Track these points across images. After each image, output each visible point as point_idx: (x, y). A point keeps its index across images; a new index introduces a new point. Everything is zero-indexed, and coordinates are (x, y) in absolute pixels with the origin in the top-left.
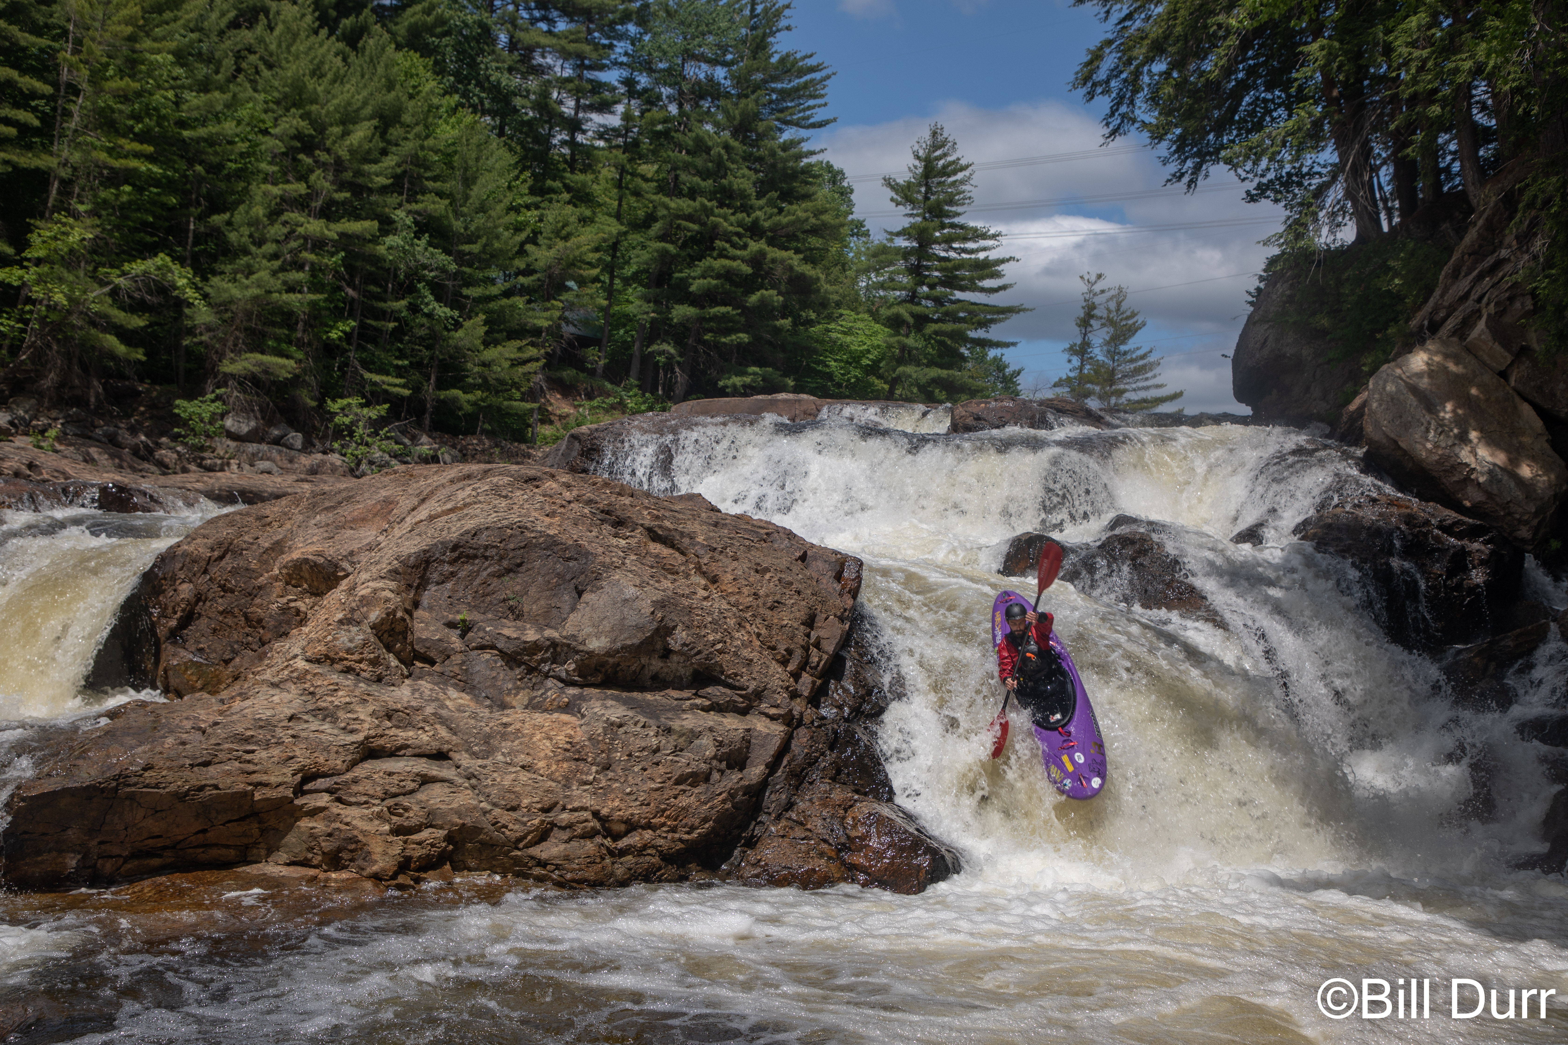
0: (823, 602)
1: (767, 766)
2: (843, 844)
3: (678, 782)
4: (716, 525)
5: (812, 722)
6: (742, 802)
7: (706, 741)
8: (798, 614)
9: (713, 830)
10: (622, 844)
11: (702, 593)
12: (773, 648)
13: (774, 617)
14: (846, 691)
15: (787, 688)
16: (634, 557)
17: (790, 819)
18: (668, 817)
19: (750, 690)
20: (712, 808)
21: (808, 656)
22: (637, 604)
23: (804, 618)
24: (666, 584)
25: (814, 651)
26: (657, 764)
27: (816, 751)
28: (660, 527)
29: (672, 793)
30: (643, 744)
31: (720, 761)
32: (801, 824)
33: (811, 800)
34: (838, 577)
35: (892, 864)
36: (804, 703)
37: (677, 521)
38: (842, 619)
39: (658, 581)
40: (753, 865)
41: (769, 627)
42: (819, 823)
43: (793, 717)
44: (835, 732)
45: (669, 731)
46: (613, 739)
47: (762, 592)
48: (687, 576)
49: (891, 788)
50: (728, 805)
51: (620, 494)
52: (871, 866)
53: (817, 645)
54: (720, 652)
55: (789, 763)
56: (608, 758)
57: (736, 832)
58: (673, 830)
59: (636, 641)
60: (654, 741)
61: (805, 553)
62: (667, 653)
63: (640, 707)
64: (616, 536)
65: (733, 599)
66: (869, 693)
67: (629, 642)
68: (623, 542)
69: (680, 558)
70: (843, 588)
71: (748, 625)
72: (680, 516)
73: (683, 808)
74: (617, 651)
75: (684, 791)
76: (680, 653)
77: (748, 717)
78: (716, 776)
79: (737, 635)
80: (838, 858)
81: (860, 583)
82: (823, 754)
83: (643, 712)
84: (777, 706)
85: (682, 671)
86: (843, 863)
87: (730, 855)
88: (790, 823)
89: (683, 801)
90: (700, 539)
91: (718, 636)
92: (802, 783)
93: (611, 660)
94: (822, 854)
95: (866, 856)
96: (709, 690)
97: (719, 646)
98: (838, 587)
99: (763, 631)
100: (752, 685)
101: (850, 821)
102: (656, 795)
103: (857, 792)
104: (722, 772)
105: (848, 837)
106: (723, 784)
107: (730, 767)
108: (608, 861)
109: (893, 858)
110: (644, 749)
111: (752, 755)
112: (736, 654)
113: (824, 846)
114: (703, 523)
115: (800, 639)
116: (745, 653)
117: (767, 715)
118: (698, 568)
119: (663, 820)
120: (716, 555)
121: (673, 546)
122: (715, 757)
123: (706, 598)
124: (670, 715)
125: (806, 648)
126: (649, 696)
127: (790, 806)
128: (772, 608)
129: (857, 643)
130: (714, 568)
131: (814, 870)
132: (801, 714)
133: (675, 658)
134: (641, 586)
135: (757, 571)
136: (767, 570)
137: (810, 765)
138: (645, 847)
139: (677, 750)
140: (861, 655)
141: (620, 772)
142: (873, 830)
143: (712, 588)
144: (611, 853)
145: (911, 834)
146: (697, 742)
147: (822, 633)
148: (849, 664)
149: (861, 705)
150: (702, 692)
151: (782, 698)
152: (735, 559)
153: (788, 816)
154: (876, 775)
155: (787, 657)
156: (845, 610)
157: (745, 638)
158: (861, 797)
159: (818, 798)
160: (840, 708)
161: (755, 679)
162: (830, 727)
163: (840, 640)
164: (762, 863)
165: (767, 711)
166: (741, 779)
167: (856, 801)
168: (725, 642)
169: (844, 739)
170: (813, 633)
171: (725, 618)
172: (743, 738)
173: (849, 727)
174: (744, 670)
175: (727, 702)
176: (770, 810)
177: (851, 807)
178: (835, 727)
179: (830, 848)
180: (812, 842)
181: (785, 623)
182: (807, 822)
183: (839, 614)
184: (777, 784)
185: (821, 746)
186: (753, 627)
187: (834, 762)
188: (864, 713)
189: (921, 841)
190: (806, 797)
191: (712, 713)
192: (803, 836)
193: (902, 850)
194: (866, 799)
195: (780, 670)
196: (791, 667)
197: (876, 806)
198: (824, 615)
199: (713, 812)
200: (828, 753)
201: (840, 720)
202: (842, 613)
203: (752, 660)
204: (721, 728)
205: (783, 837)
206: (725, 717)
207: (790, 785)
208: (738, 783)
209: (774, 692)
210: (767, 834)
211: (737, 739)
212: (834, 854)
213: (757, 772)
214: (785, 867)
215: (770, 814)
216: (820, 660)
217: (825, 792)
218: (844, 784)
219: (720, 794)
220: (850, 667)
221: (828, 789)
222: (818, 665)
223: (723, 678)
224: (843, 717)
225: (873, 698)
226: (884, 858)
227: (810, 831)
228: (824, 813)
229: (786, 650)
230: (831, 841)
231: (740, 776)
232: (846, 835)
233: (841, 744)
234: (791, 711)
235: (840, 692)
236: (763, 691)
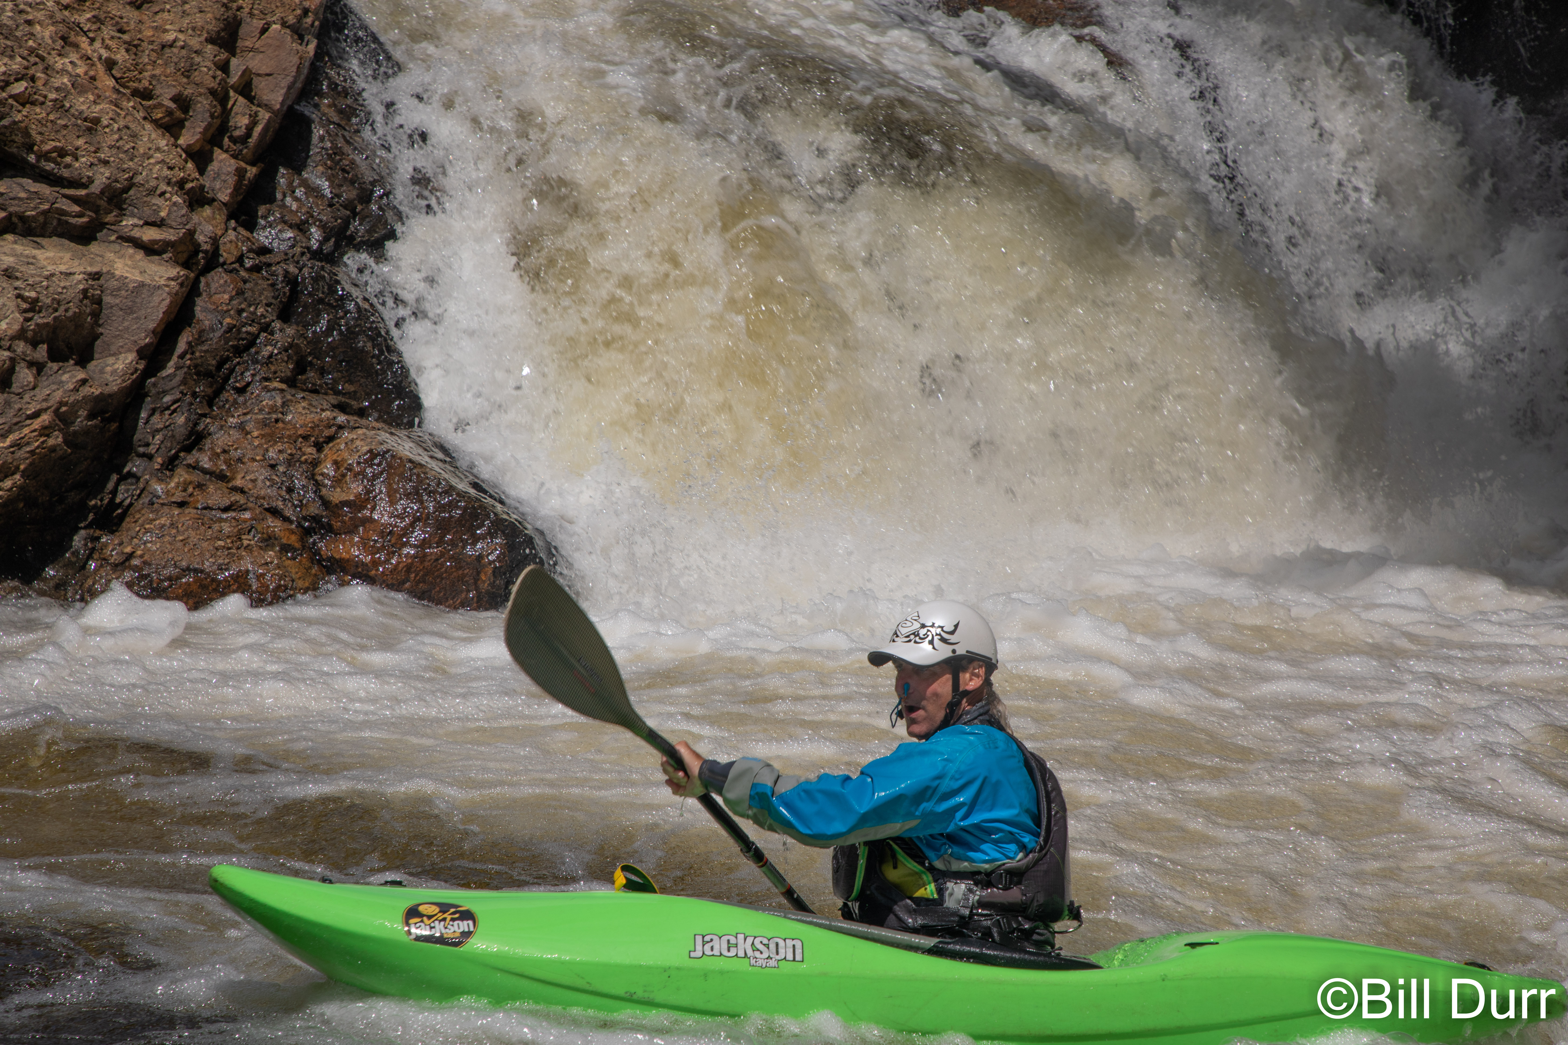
1: (142, 353)
2: (315, 519)
5: (240, 260)
6: (87, 432)
8: (199, 20)
9: (22, 494)
12: (145, 95)
13: (145, 25)
14: (313, 191)
15: (181, 184)
17: (195, 467)
19: (96, 188)
20: (17, 445)
21: (226, 114)
23: (214, 27)
25: (237, 103)
27: (251, 320)
32: (222, 477)
33: (241, 427)
35: (421, 556)
36: (220, 218)
38: (298, 33)
41: (133, 47)
42: (262, 474)
43: (197, 248)
44: (292, 282)
49: (416, 397)
50: (56, 440)
52: (376, 563)
53: (246, 89)
54: (24, 100)
55: (191, 347)
57: (75, 496)
66: (364, 196)
71: (84, 42)
77: (94, 247)
78: (24, 375)
79: (60, 63)
80: (304, 547)
82: (266, 328)
84: (160, 224)
86: (315, 557)
87: (64, 544)
88: (197, 477)
91: (17, 64)
92: (220, 389)
94: (268, 541)
95: (365, 541)
97: (19, 87)
99: (121, 56)
100: (101, 177)
101: (328, 469)
103: (342, 408)
104: (38, 367)
105: (326, 503)
106: (42, 393)
107: (56, 356)
109: (424, 544)
111: (107, 331)
112: (59, 106)
113: (274, 523)
115: (206, 74)
116: (81, 103)
117: (137, 244)
122: (21, 334)
125: (220, 96)
127: (195, 439)
129: (333, 86)
132: (215, 241)
137: (239, 351)
140: (345, 113)
142: (380, 487)
145: (462, 495)
147: (256, 63)
148: (318, 132)
149: (347, 223)
151: (169, 204)
153: (190, 460)
154: (384, 372)
155: (179, 114)
156: (306, 12)
157: (80, 71)
158: (353, 418)
159: (257, 422)
160: (301, 228)
161: (106, 163)
162: (279, 270)
163: (296, 78)
164: (136, 562)
165: (136, 233)
166: (84, 382)
167: (341, 427)
168: (33, 79)
169: (310, 294)
170: (234, 62)
171: (29, 23)
172: (85, 291)
173: (323, 268)
174: (80, 142)
175: (45, 213)
176: (152, 449)
177: (330, 439)
178: (292, 269)
179: (286, 525)
180: (247, 515)
181: (171, 36)
182: (235, 472)
183: (291, 19)
184: (165, 392)
185: (260, 311)
186: (97, 44)
187: (291, 345)
188: (351, 238)
189: (483, 507)
190: (232, 420)
191: (10, 237)
192: (226, 502)
193: (443, 526)
194: (364, 422)
195: (163, 143)
196: (189, 137)
197: (384, 436)
198: (258, 24)
199: (22, 453)
200: (277, 325)
201: (303, 254)
202: (300, 19)
203: (96, 121)
204: (31, 270)
205: (182, 505)
206: (40, 246)
207: (194, 395)
208: (76, 390)
209: (152, 192)
210: (145, 500)
211: (70, 294)
212: (294, 538)
213: (120, 366)
214: (188, 570)
215: (150, 457)
216: (254, 123)
217: (273, 409)
218: (315, 391)
219: (36, 415)
220: (322, 139)
221: (279, 402)
222: (249, 134)
223: (32, 158)
224: (308, 248)
225: (374, 207)
226: (404, 545)
227: (242, 491)
228: (271, 454)
229: (174, 99)
230: (288, 513)
231: (81, 375)
232: (321, 497)
233: (305, 307)
234: (191, 233)
235: (299, 193)
236: (126, 190)
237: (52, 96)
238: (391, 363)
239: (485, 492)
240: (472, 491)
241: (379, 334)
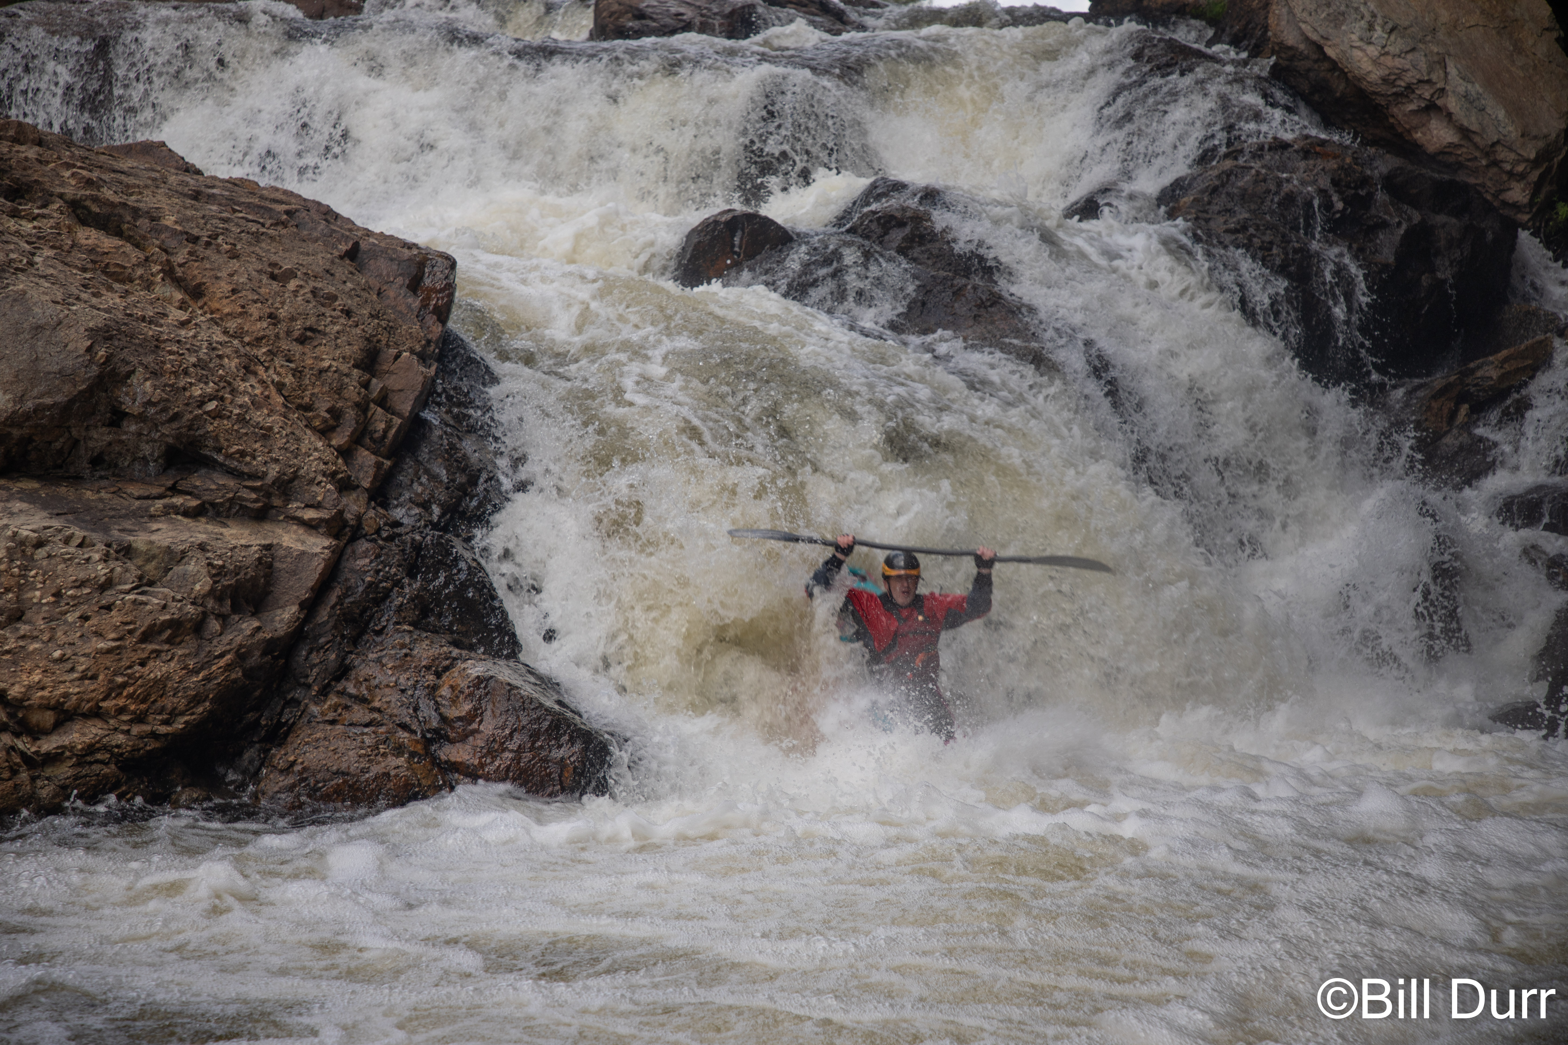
0: (390, 330)
1: (302, 605)
2: (436, 731)
3: (146, 637)
4: (196, 196)
5: (378, 531)
6: (260, 667)
7: (194, 566)
8: (348, 351)
9: (211, 715)
10: (48, 745)
11: (177, 315)
13: (307, 356)
14: (433, 477)
15: (334, 474)
16: (51, 253)
17: (343, 693)
18: (130, 696)
19: (269, 480)
20: (208, 679)
21: (367, 421)
22: (62, 333)
23: (359, 356)
24: (112, 299)
25: (377, 412)
26: (109, 608)
27: (386, 579)
28: (95, 199)
29: (135, 657)
30: (82, 575)
31: (220, 599)
33: (379, 660)
34: (415, 285)
35: (517, 759)
36: (363, 500)
37: (127, 190)
38: (423, 357)
39: (96, 295)
40: (281, 771)
41: (297, 373)
42: (394, 697)
43: (345, 523)
44: (417, 547)
45: (127, 552)
46: (26, 568)
47: (283, 313)
48: (149, 286)
49: (514, 635)
50: (237, 674)
51: (16, 140)
52: (482, 765)
53: (383, 401)
54: (214, 415)
55: (340, 600)
56: (18, 600)
57: (251, 716)
58: (140, 719)
59: (60, 398)
60: (101, 570)
61: (356, 245)
62: (117, 417)
63: (73, 511)
64: (14, 214)
65: (232, 325)
66: (473, 481)
67: (48, 401)
68: (27, 227)
69: (135, 255)
70: (424, 306)
71: (261, 370)
72: (131, 180)
73: (156, 681)
74: (27, 416)
75: (158, 653)
76: (141, 418)
77: (267, 525)
78: (214, 625)
79: (242, 386)
80: (427, 752)
81: (451, 295)
82: (398, 583)
83: (79, 521)
84: (317, 506)
85: (146, 449)
86: (435, 762)
87: (240, 754)
88: (345, 701)
89: (157, 670)
90: (169, 221)
91: (210, 388)
92: (363, 632)
93: (16, 433)
94: (399, 750)
95: (474, 747)
96: (196, 481)
97: (212, 406)
98: (416, 303)
99: (289, 380)
100: (273, 471)
102: (108, 661)
103: (456, 644)
104: (223, 618)
105: (443, 719)
106: (226, 638)
107: (237, 609)
108: (24, 776)
109: (520, 749)
110: (82, 584)
111: (276, 589)
112: (242, 419)
113: (403, 735)
114: (173, 192)
115: (352, 391)
116: (258, 416)
117: (300, 522)
118: (169, 272)
119: (121, 702)
120: (200, 249)
121: (119, 233)
122: (210, 594)
123: (183, 324)
124: (127, 525)
125: (363, 408)
126: (89, 493)
127: (343, 671)
128: (302, 340)
129: (450, 398)
130: (196, 273)
131: (387, 775)
132: (359, 518)
133: (133, 428)
134: (65, 303)
135: (273, 277)
136: (291, 274)
137: (377, 601)
138: (91, 749)
139: (144, 583)
140: (460, 418)
141: (41, 624)
142: (486, 705)
143: (194, 306)
144: (29, 761)
145: (549, 710)
146: (178, 569)
147: (391, 381)
148: (438, 433)
149: (459, 502)
150: (183, 485)
151: (325, 491)
152: (234, 255)
153: (340, 687)
154: (488, 615)
155: (331, 422)
156: (429, 342)
157: (257, 392)
158: (464, 653)
159: (392, 657)
160: (425, 506)
161: (276, 461)
162: (408, 538)
163: (421, 393)
164: (297, 768)
165: (299, 514)
166: (259, 629)
167: (455, 659)
168: (222, 399)
169: (432, 557)
170: (374, 381)
171: (220, 357)
172: (259, 560)
173: (441, 537)
174: (257, 445)
175: (231, 500)
176: (310, 680)
177: (447, 669)
178: (418, 538)
179: (413, 737)
180: (382, 729)
181: (326, 364)
182: (373, 696)
183: (418, 348)
184: (320, 636)
185: (394, 570)
186: (271, 371)
187: (417, 596)
188: (464, 513)
189: (566, 719)
190: (372, 656)
191: (203, 520)
192: (367, 719)
193: (535, 736)
194: (473, 655)
195: (320, 444)
196: (340, 439)
197: (489, 664)
198: (393, 351)
199: (210, 686)
200: (406, 581)
201: (426, 526)
202: (424, 347)
203: (270, 429)
204: (219, 544)
205: (333, 722)
206: (225, 525)
207: (343, 637)
208: (252, 635)
209: (311, 482)
210: (305, 720)
211: (249, 561)
212: (419, 747)
213: (286, 616)
214: (337, 773)
215: (309, 687)
216: (389, 427)
217: (403, 646)
218: (435, 631)
219: (222, 656)
220: (441, 438)
221: (407, 640)
222: (384, 436)
223: (221, 458)
224: (431, 522)
225: (480, 488)
226: (504, 750)
227: (379, 710)
228: (402, 680)
229: (328, 411)
230: (414, 727)
231: (256, 624)
232: (440, 714)
233: (428, 567)
234: (341, 513)
235: (424, 479)
236: (291, 481)
237: (236, 411)
238: (494, 609)
239: (567, 707)
240: (557, 707)
241: (484, 586)
